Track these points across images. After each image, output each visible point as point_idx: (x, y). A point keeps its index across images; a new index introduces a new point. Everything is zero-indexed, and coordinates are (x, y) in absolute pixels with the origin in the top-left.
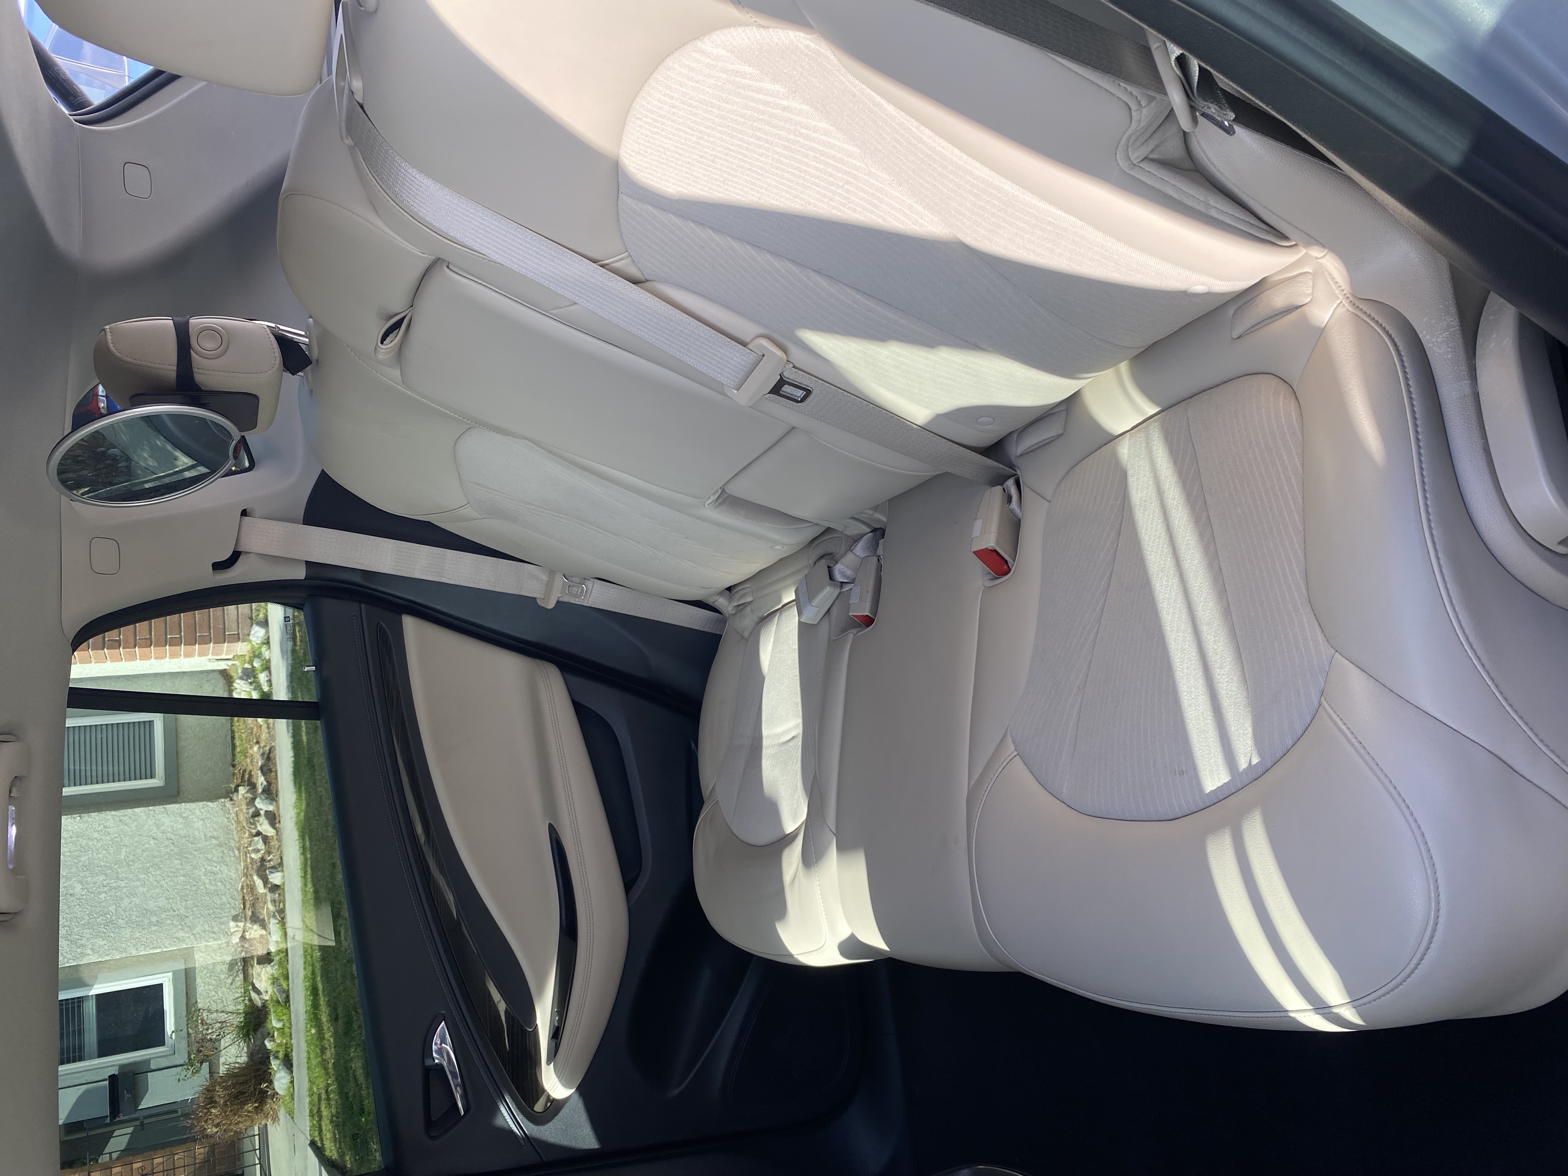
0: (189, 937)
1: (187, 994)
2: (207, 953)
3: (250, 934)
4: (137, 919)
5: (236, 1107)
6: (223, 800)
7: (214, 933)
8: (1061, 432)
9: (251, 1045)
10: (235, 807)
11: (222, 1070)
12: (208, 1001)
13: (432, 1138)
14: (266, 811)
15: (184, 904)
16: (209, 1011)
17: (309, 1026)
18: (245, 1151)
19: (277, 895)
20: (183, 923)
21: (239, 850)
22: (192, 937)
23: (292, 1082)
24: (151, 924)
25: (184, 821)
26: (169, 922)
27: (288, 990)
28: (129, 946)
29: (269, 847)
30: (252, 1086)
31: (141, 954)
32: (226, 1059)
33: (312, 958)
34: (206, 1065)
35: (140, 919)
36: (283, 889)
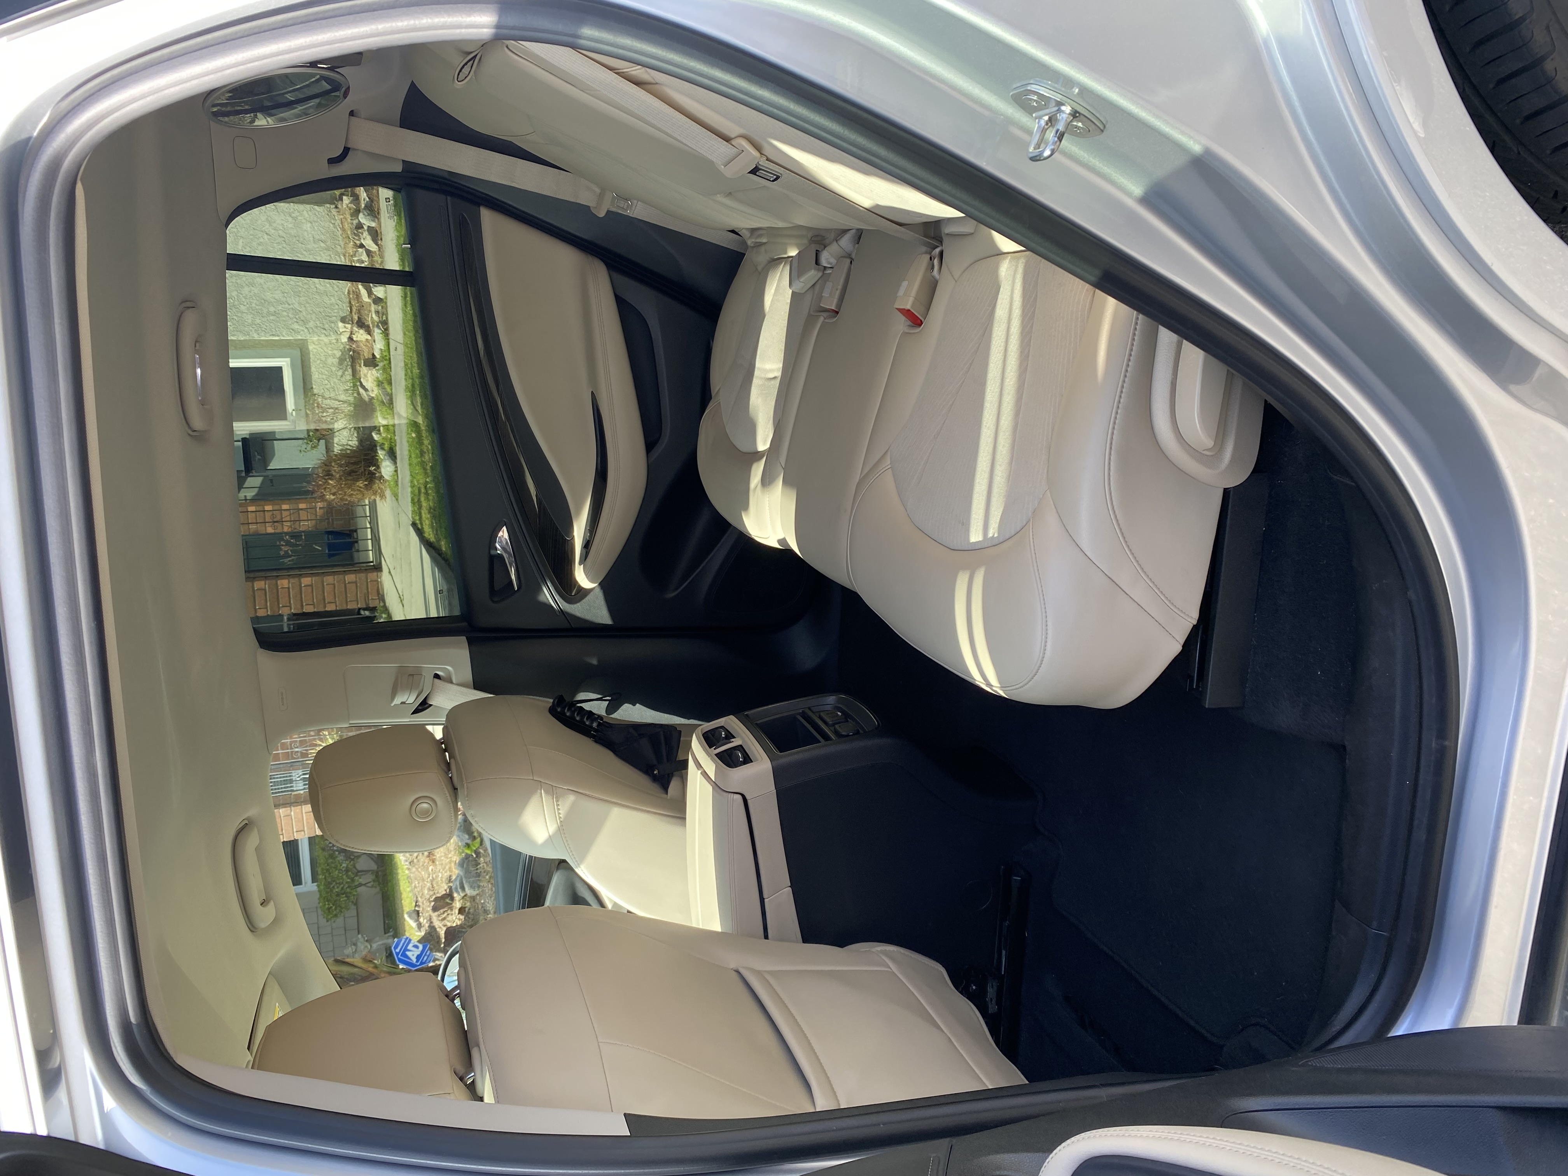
0: (303, 330)
1: (304, 380)
2: (320, 346)
3: (357, 337)
4: (257, 307)
5: (349, 482)
6: (328, 205)
7: (325, 329)
8: (972, 231)
9: (360, 433)
10: (340, 215)
11: (337, 449)
12: (321, 388)
13: (493, 602)
14: (368, 226)
15: (297, 299)
16: (323, 397)
17: (410, 430)
18: (358, 516)
19: (380, 307)
20: (297, 317)
21: (344, 256)
22: (306, 330)
23: (396, 471)
24: (269, 313)
25: (294, 221)
26: (285, 314)
27: (392, 394)
28: (251, 331)
29: (372, 260)
30: (362, 467)
31: (262, 339)
32: (339, 440)
33: (412, 373)
34: (322, 442)
35: (260, 307)
36: (386, 303)
